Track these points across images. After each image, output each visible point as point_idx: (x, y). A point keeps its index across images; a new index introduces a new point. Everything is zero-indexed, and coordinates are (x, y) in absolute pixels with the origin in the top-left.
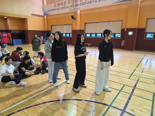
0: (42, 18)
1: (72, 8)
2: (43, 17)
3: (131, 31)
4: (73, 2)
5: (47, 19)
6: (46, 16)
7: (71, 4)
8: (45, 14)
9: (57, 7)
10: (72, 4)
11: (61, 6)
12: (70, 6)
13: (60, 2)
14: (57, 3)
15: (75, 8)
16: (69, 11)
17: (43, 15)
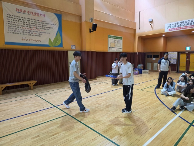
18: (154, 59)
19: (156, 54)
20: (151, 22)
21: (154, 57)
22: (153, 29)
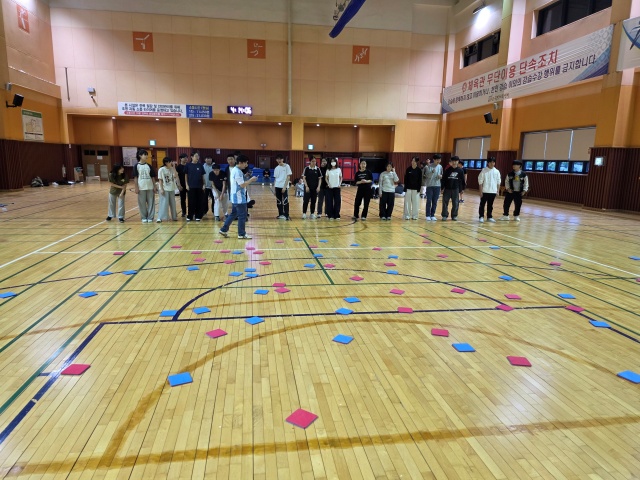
0: (435, 121)
1: (495, 95)
2: (439, 116)
3: (599, 156)
4: (496, 79)
5: (448, 122)
6: (445, 115)
7: (493, 84)
8: (443, 111)
9: (468, 92)
10: (495, 85)
11: (475, 90)
12: (490, 87)
13: (474, 79)
14: (467, 82)
15: (499, 93)
16: (487, 103)
17: (438, 112)
18: (100, 158)
19: (101, 149)
20: (93, 93)
21: (99, 154)
22: (96, 105)
